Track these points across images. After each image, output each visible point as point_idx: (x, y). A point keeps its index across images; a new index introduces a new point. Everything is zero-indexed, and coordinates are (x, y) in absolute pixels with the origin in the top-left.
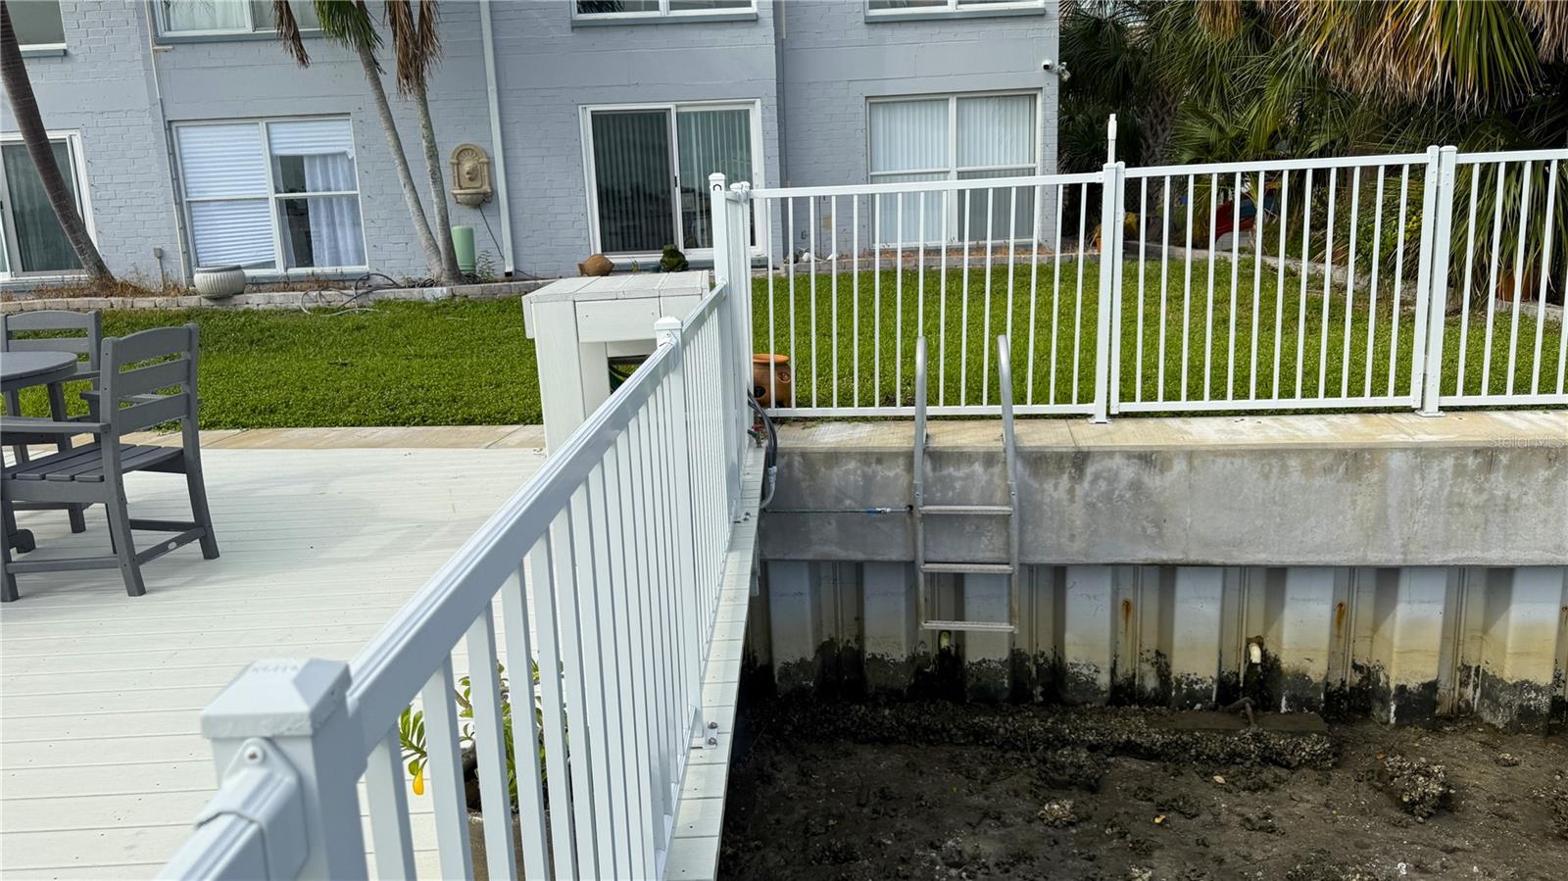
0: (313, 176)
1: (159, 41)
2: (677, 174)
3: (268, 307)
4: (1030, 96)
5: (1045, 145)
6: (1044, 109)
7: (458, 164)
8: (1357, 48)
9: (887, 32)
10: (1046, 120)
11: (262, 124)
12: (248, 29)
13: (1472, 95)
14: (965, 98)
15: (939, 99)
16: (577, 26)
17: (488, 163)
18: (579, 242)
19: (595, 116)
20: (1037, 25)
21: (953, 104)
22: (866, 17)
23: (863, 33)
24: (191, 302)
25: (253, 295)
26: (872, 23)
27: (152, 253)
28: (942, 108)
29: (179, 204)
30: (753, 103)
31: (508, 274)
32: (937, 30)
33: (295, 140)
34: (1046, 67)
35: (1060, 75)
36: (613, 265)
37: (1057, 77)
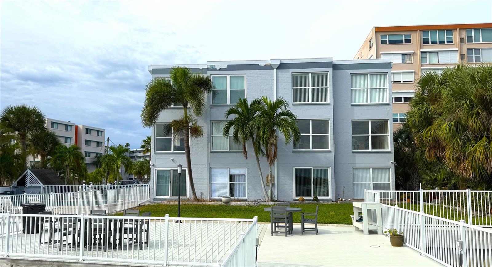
0: (237, 178)
1: (211, 152)
2: (313, 181)
3: (237, 205)
4: (388, 168)
5: (392, 179)
6: (392, 171)
7: (267, 178)
8: (458, 168)
9: (357, 155)
10: (392, 174)
11: (229, 168)
12: (228, 150)
13: (478, 179)
14: (374, 168)
15: (368, 168)
16: (294, 152)
17: (274, 178)
18: (291, 194)
19: (296, 169)
20: (389, 154)
21: (371, 169)
22: (352, 151)
23: (352, 154)
24: (220, 203)
25: (234, 203)
26: (353, 152)
27: (200, 193)
28: (368, 170)
29: (210, 183)
30: (329, 168)
31: (276, 200)
32: (367, 154)
33: (235, 171)
34: (392, 163)
35: (395, 164)
36: (304, 199)
37: (394, 165)
